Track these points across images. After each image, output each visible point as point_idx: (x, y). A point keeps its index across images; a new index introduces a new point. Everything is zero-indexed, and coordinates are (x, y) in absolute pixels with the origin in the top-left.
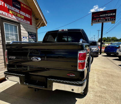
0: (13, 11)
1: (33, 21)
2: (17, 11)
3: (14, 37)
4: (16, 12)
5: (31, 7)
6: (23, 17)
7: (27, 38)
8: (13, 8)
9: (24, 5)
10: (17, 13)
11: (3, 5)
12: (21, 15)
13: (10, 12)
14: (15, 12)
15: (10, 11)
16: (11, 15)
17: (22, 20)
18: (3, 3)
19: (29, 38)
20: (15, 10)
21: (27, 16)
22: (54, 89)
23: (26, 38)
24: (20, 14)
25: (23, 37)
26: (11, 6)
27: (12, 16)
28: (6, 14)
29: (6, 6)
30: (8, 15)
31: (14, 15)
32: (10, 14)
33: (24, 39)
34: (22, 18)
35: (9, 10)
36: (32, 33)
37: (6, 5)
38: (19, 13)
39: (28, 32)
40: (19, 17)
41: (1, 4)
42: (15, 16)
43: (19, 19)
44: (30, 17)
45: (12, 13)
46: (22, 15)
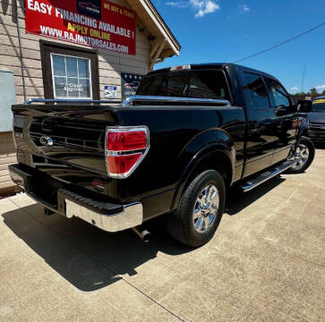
0: (77, 24)
1: (138, 44)
2: (91, 22)
3: (79, 88)
4: (87, 26)
5: (134, 8)
6: (107, 37)
7: (119, 88)
8: (78, 18)
9: (111, 4)
10: (89, 28)
11: (50, 13)
12: (101, 31)
13: (70, 27)
14: (84, 25)
15: (69, 24)
16: (71, 34)
17: (105, 45)
18: (50, 8)
19: (124, 89)
20: (84, 20)
21: (121, 32)
22: (69, 215)
23: (115, 89)
24: (97, 29)
25: (106, 88)
26: (71, 13)
27: (74, 37)
28: (59, 33)
29: (57, 16)
30: (63, 35)
31: (80, 33)
32: (70, 31)
33: (106, 91)
34: (103, 40)
35: (65, 22)
36: (133, 76)
37: (57, 13)
38: (94, 29)
39: (122, 75)
40: (95, 38)
41: (45, 12)
42: (84, 35)
43: (96, 42)
44: (131, 35)
45: (76, 30)
46: (106, 32)
